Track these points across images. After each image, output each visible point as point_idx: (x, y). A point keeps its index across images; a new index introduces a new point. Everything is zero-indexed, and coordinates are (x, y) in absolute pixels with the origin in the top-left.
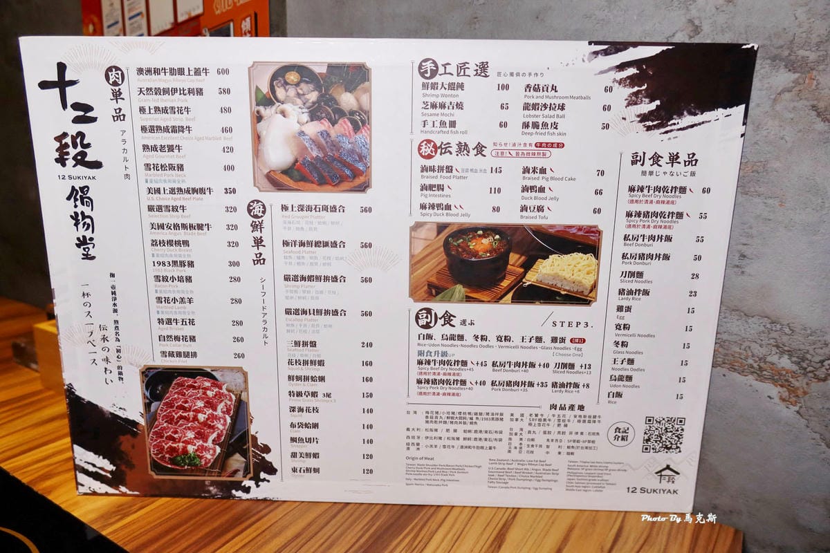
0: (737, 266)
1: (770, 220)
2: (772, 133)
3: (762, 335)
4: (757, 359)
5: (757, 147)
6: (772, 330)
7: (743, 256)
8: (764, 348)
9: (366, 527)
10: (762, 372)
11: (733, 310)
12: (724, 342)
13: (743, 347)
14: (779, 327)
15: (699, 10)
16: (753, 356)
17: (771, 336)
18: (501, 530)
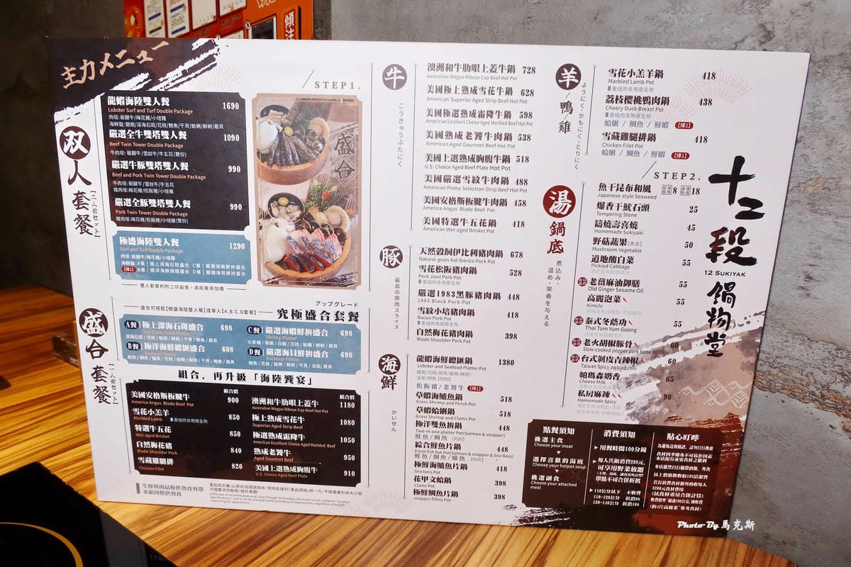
0: (803, 288)
1: (840, 241)
2: (847, 148)
3: (827, 361)
4: (820, 387)
5: (830, 162)
6: (837, 357)
7: (809, 278)
8: (828, 375)
9: (404, 542)
10: (824, 399)
11: (796, 334)
12: (785, 366)
13: (804, 373)
14: (845, 354)
15: (772, 14)
16: (815, 382)
17: (836, 363)
18: (542, 551)
